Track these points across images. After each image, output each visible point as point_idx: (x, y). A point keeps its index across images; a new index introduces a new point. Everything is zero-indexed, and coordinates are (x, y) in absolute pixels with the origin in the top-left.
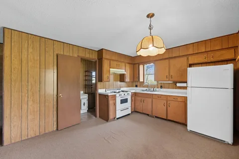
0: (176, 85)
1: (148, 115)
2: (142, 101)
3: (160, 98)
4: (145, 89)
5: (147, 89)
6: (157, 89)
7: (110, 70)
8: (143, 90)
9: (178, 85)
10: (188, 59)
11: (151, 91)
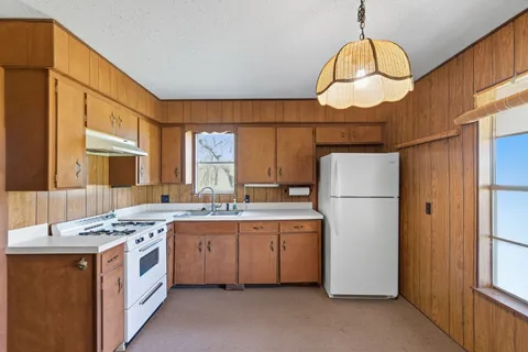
0: (287, 191)
1: (223, 287)
2: (204, 247)
3: (260, 231)
4: (200, 206)
5: (208, 206)
6: (240, 206)
7: (84, 136)
8: (193, 212)
9: (293, 192)
10: (314, 133)
11: (221, 213)
